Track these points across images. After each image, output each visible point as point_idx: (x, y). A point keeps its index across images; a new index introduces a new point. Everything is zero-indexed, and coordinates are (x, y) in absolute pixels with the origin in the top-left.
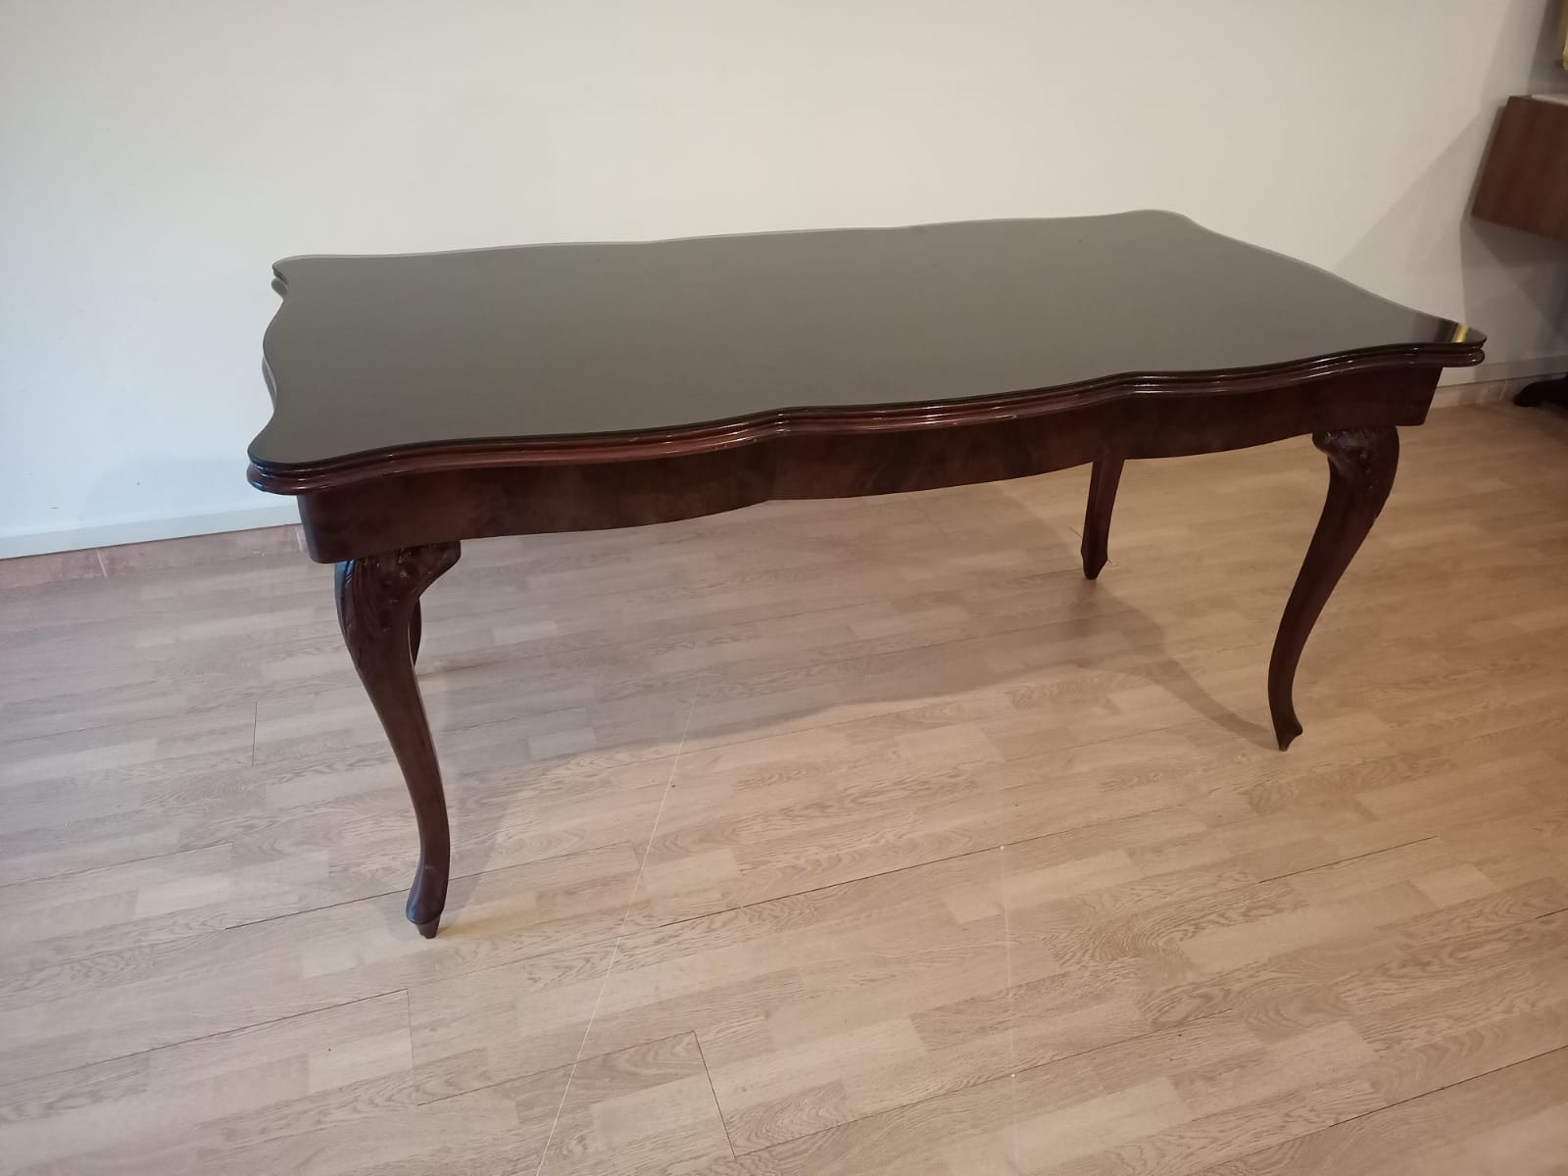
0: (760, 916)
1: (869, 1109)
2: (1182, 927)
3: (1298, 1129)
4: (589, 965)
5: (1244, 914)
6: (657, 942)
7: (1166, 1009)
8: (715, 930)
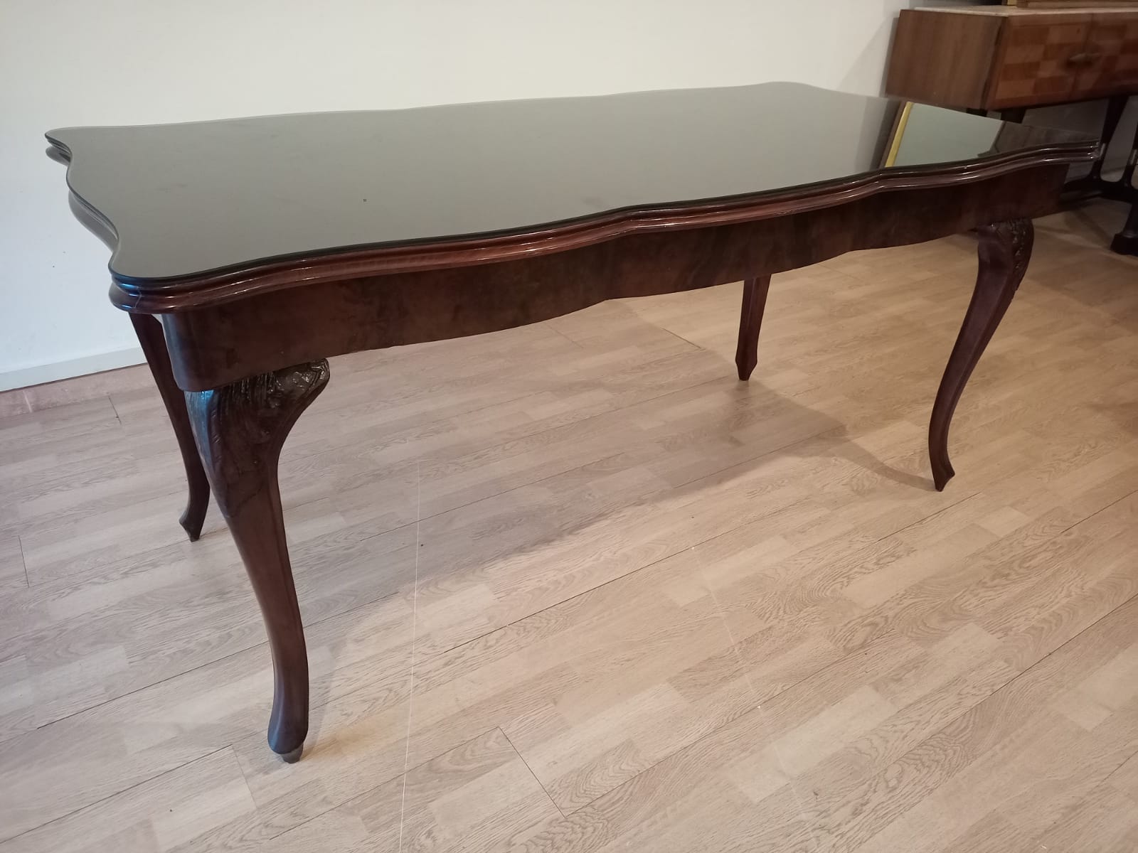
0: (525, 629)
1: (660, 756)
2: (839, 580)
3: (970, 702)
4: (392, 694)
5: (877, 564)
6: (446, 664)
7: (849, 637)
8: (491, 647)
